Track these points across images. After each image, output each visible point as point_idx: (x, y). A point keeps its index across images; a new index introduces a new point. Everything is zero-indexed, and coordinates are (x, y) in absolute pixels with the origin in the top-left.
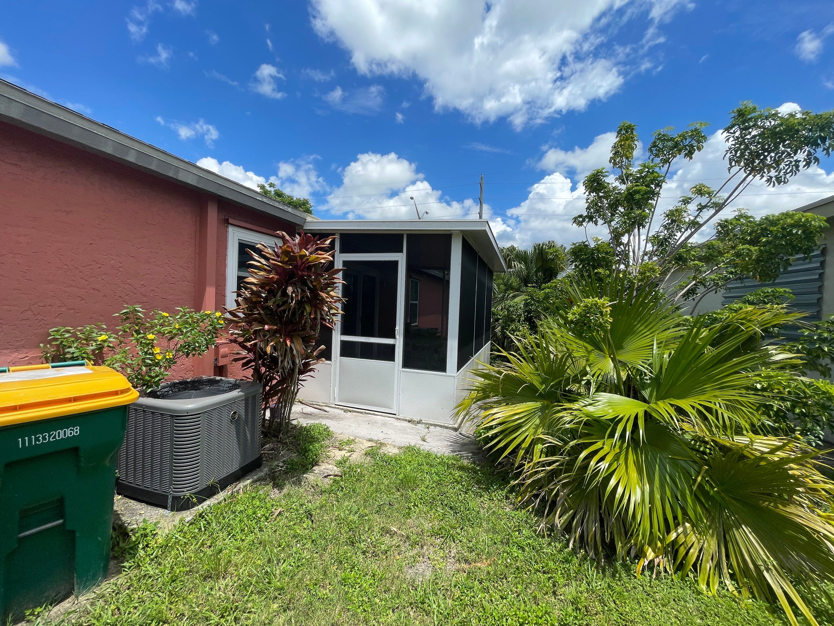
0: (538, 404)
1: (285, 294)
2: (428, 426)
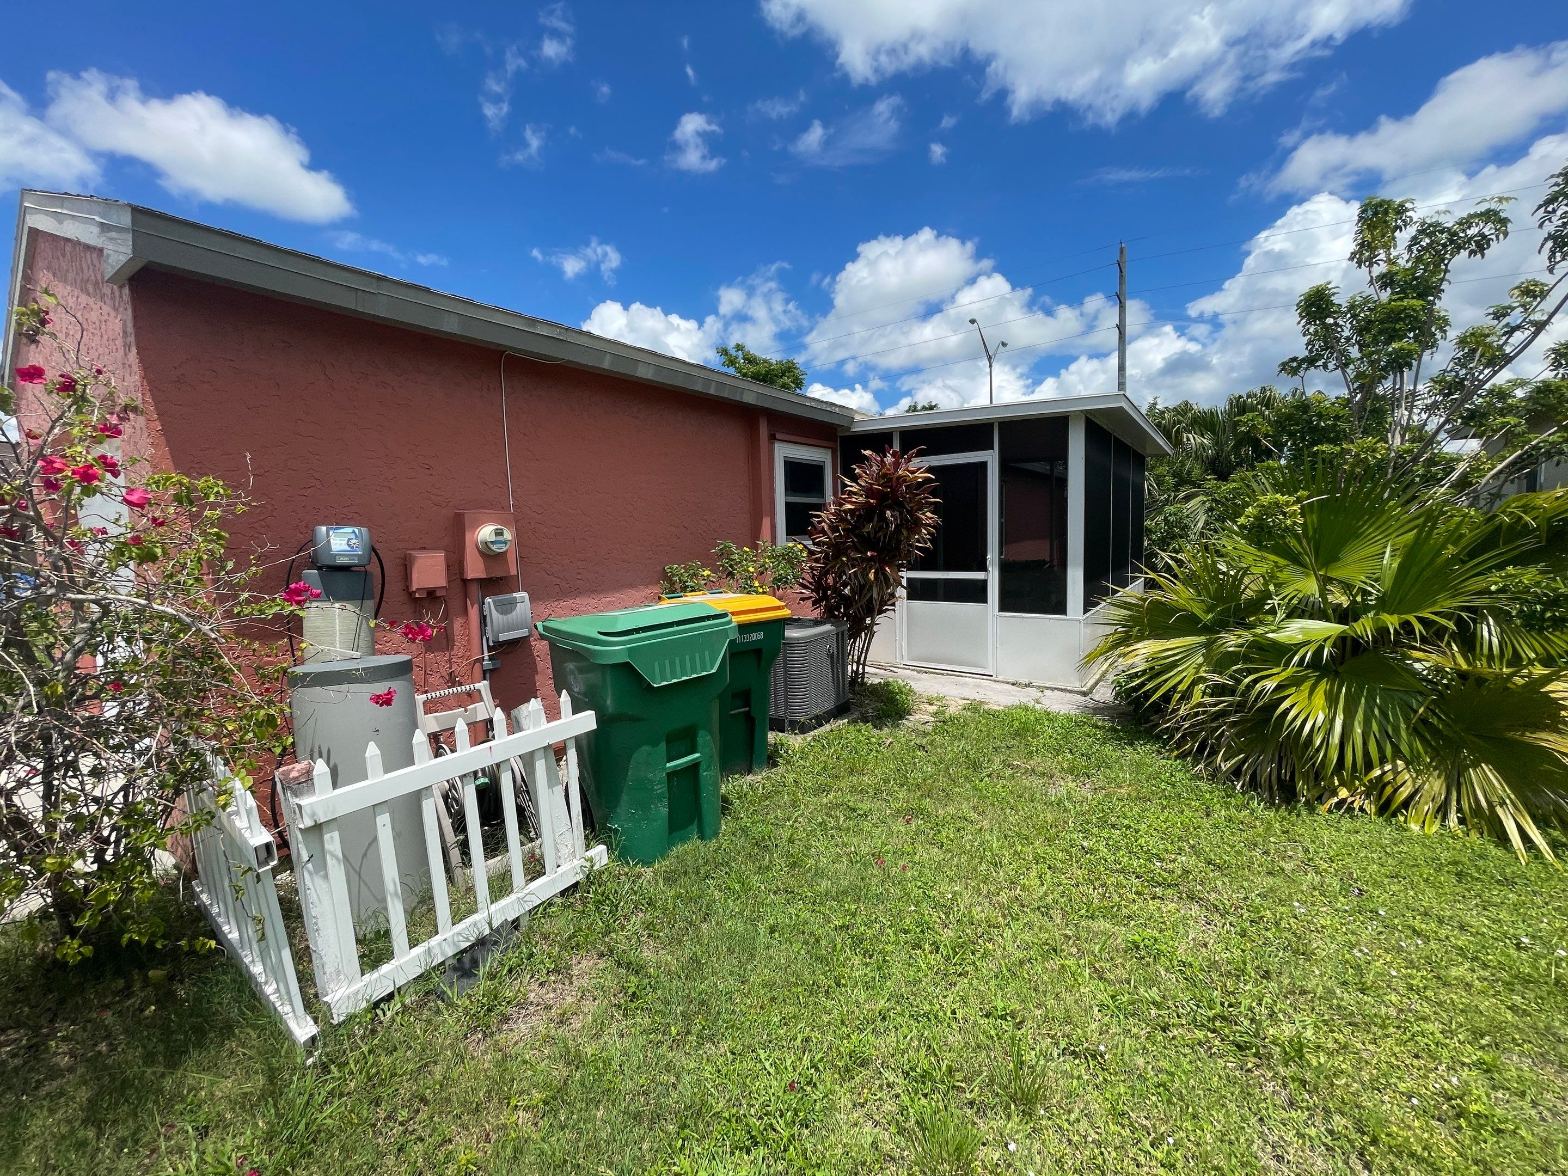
0: (1202, 639)
1: (883, 518)
2: (1042, 689)
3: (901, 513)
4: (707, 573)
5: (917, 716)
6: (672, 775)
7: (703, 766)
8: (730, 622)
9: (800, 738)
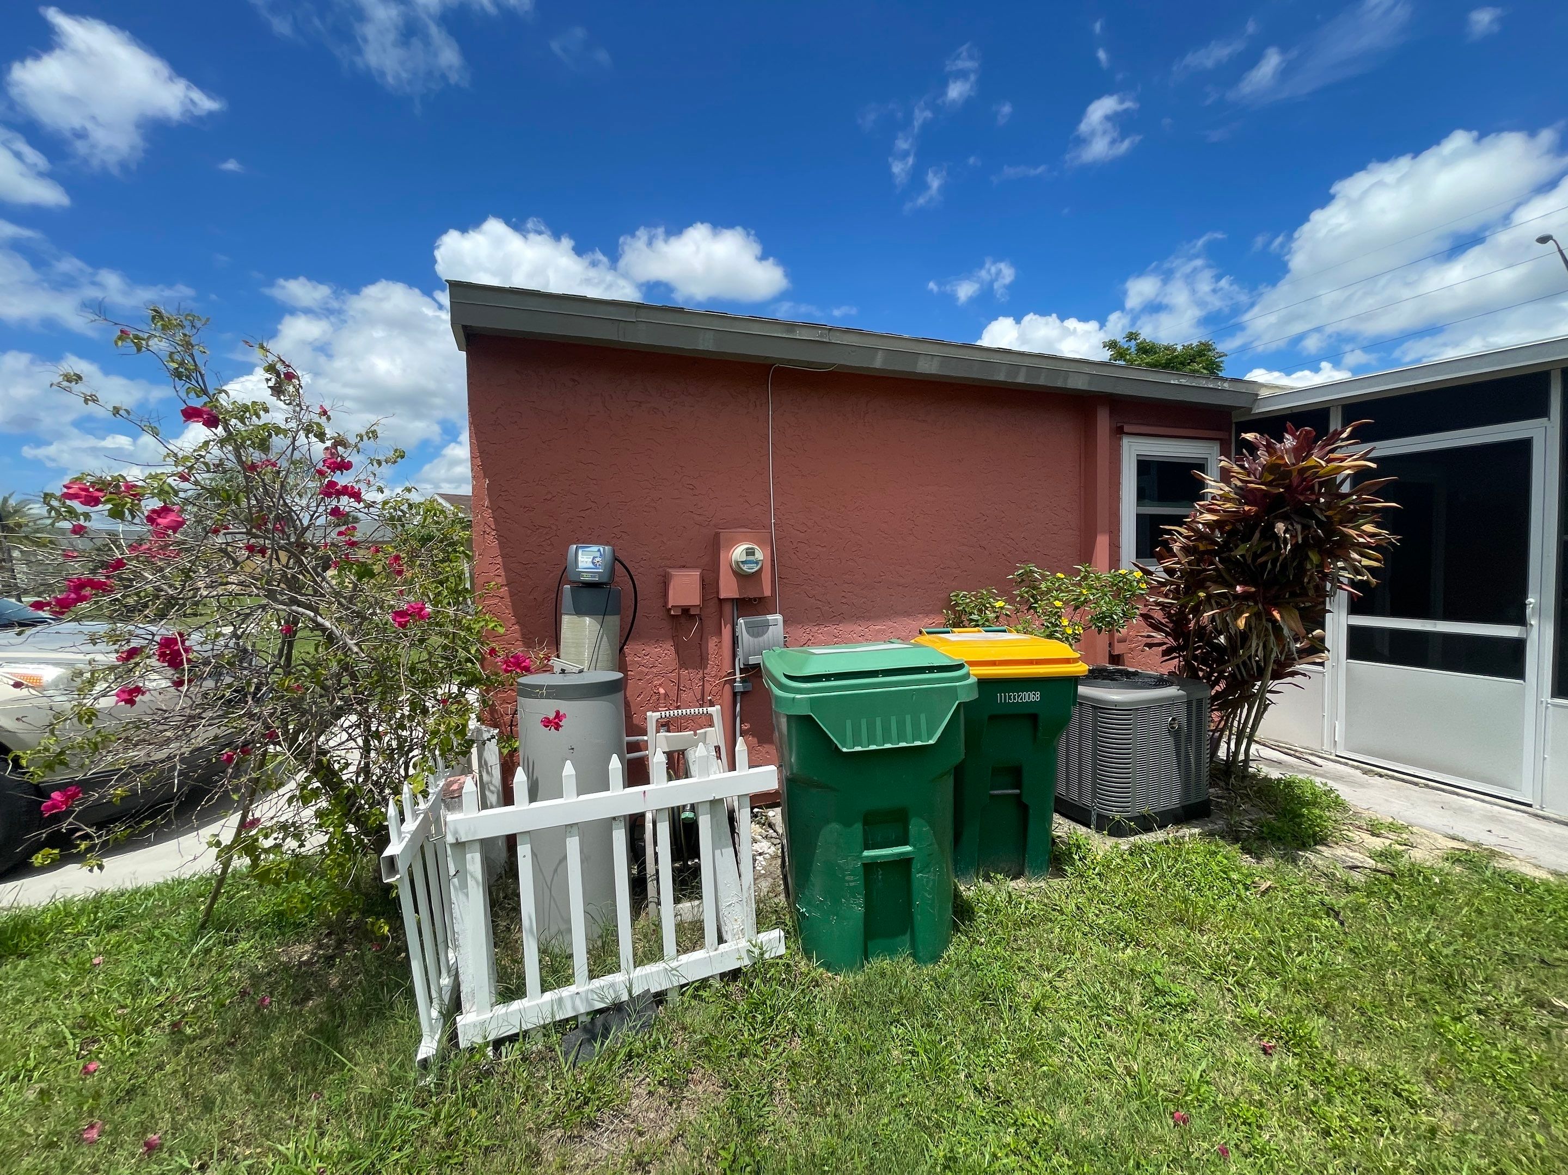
1: (1269, 533)
3: (1305, 527)
4: (999, 604)
5: (1340, 851)
6: (870, 867)
7: (916, 866)
8: (967, 676)
9: (1111, 841)
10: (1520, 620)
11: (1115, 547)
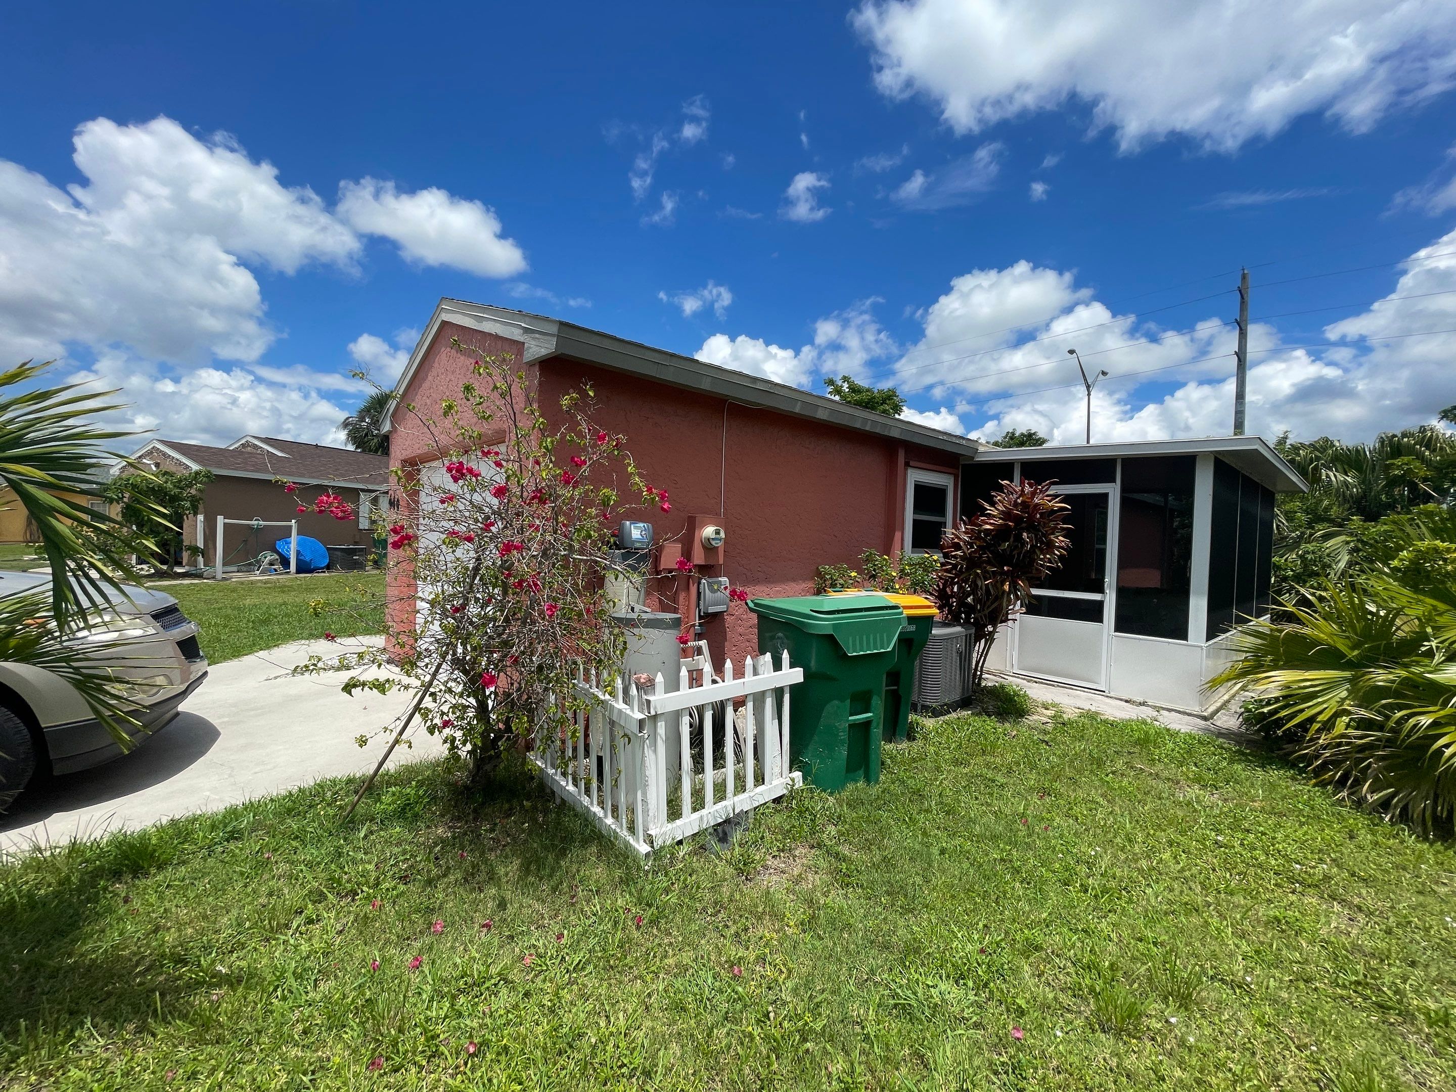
0: (1347, 674)
2: (1158, 709)
3: (1036, 536)
4: (853, 574)
5: (1035, 717)
6: (853, 726)
7: (874, 724)
8: (902, 613)
9: (932, 720)
10: (1101, 590)
11: (902, 540)
